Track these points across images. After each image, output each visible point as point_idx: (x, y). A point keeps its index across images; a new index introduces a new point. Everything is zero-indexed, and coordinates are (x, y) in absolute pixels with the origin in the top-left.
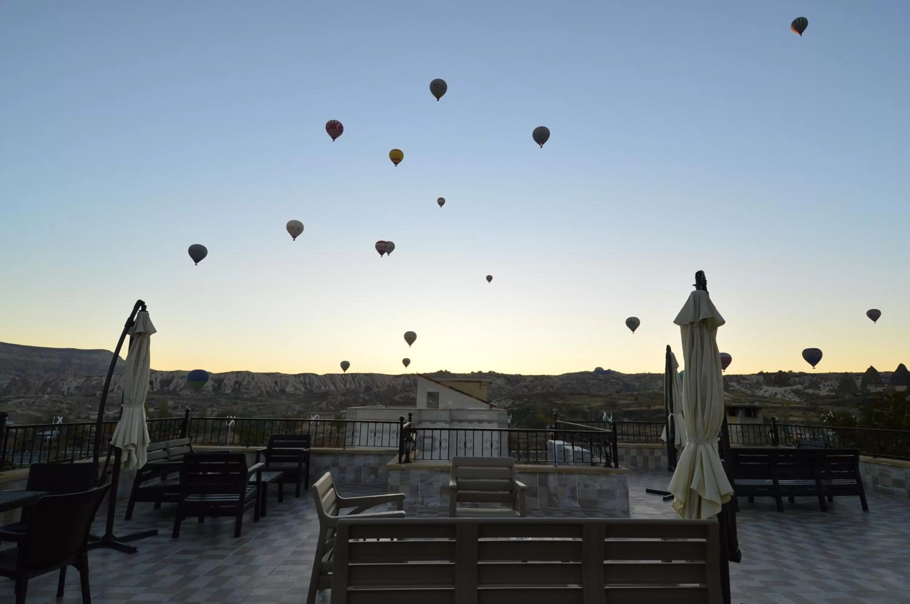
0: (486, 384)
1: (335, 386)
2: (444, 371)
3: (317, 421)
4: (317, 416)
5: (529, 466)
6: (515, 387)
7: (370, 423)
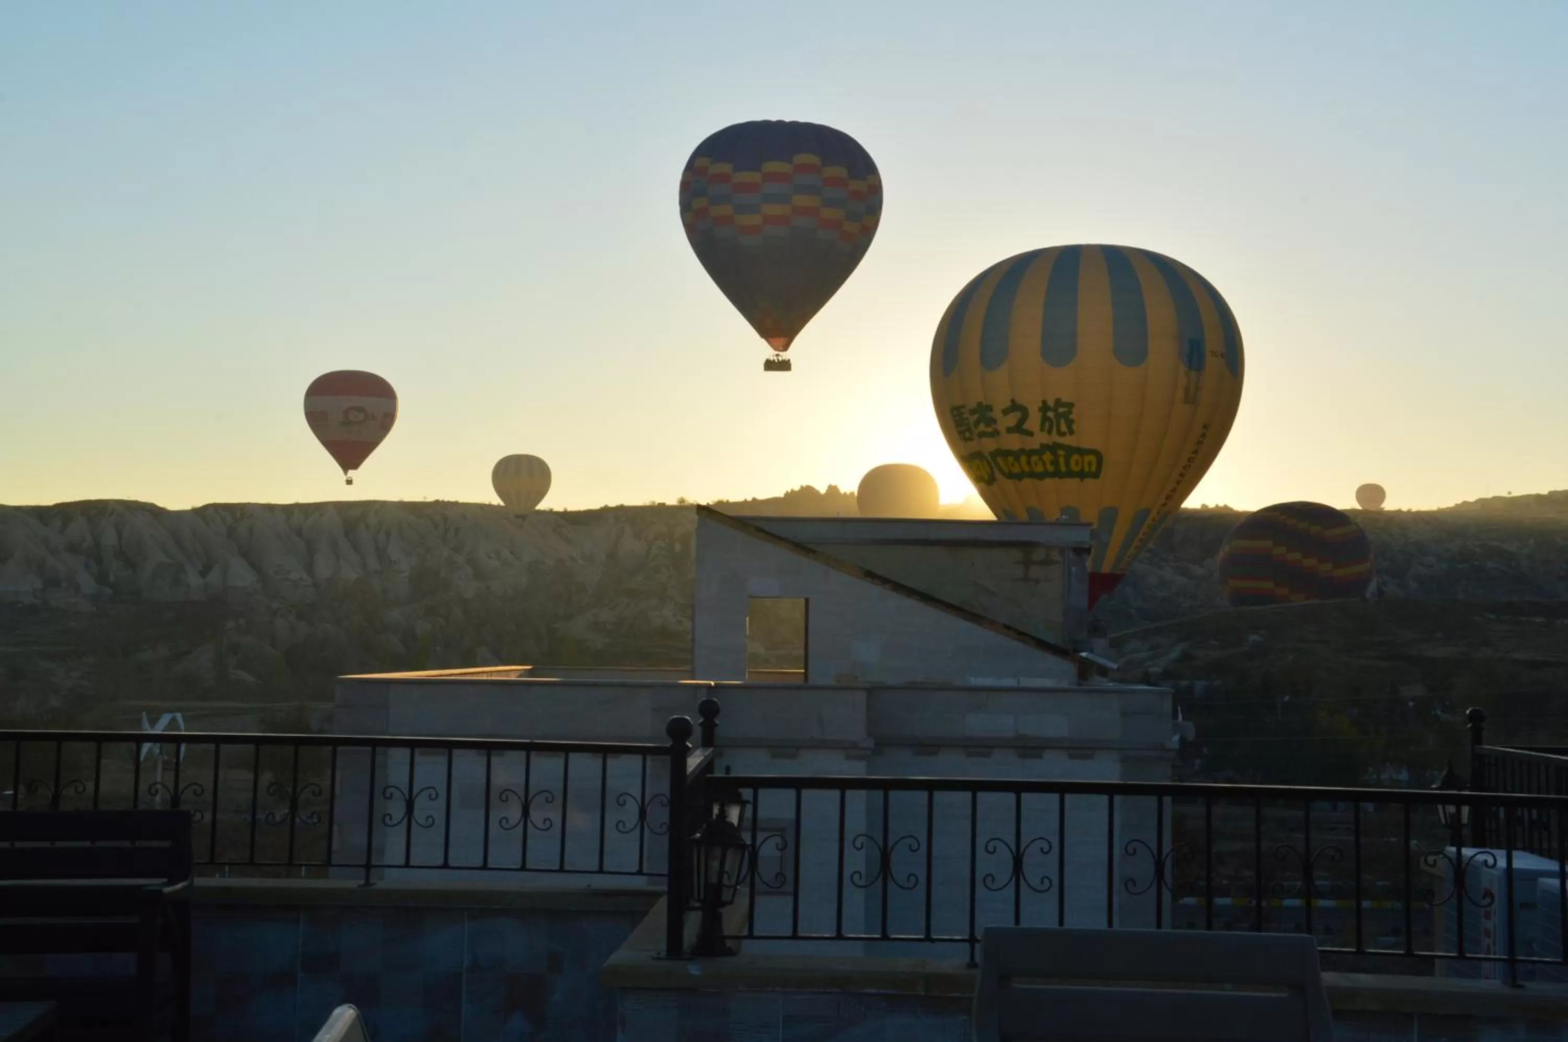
0: (1055, 555)
1: (257, 568)
2: (823, 490)
3: (178, 740)
4: (174, 720)
5: (1364, 980)
6: (1197, 570)
7: (456, 753)
